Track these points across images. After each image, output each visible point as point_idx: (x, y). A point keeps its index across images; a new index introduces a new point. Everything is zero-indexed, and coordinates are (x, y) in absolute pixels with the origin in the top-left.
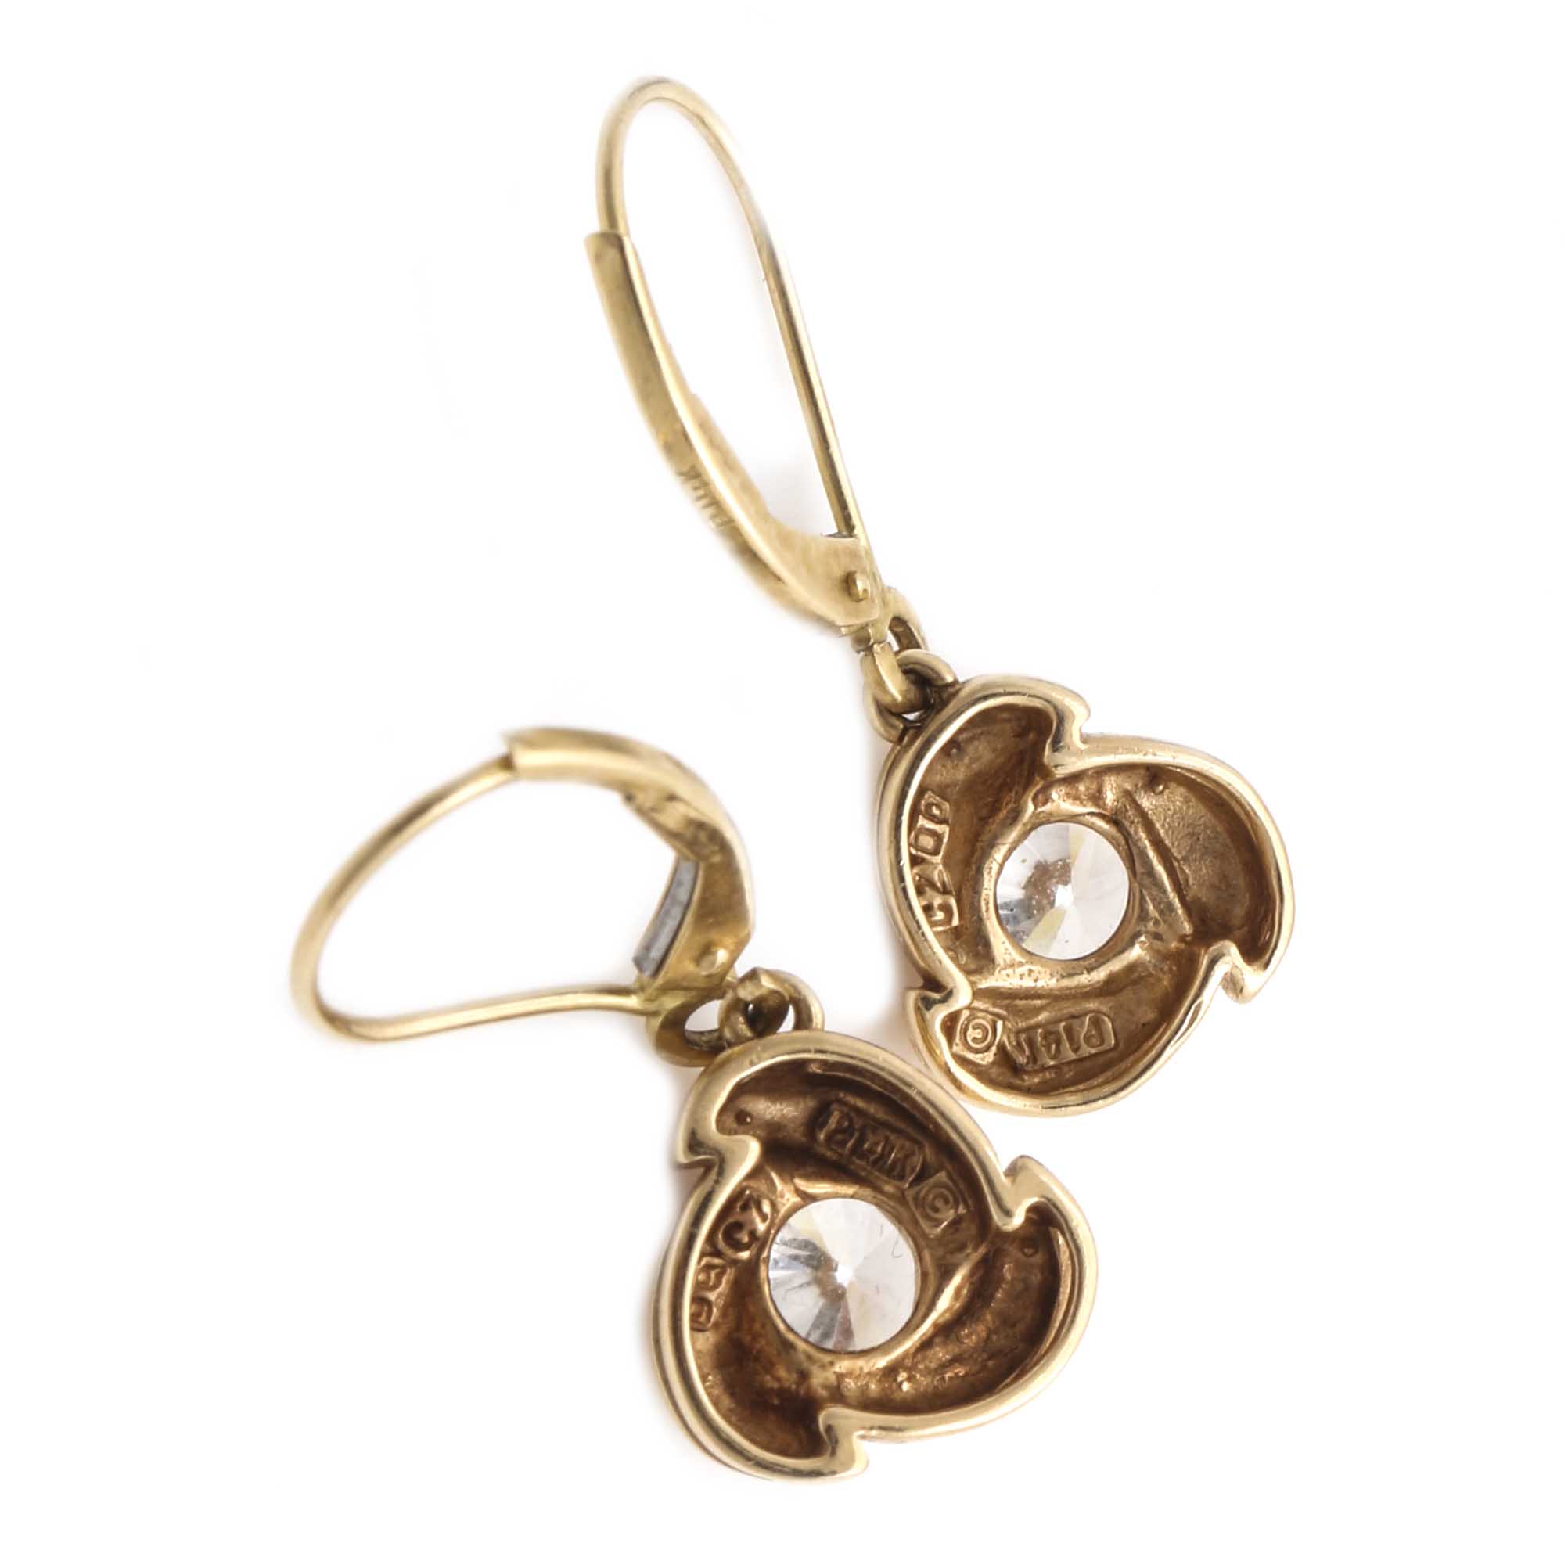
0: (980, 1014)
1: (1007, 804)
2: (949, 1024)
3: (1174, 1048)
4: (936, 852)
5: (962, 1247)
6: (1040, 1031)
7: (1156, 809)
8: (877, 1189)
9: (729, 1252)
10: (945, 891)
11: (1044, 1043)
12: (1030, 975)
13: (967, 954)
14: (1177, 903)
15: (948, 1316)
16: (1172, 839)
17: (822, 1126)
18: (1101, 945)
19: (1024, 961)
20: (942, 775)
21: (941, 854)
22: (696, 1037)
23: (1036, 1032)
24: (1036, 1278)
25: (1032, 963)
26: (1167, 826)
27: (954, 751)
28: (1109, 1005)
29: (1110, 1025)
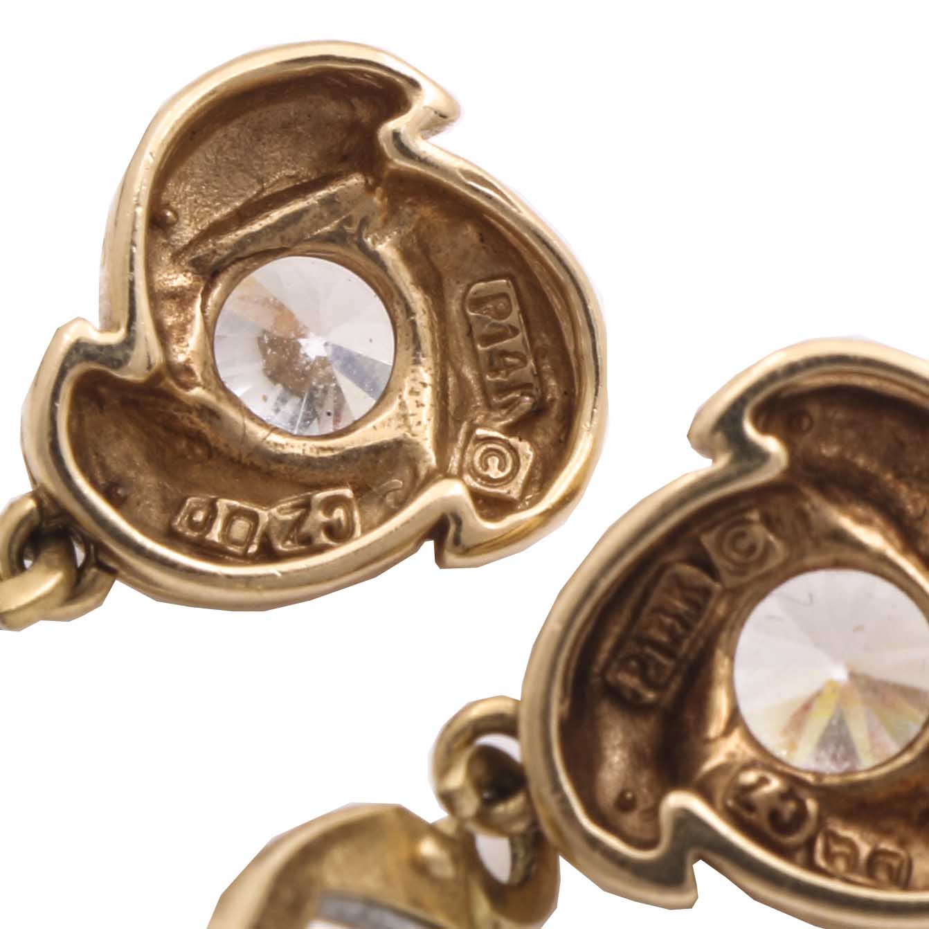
0: (468, 458)
1: (192, 422)
2: (480, 502)
3: (521, 208)
4: (254, 517)
5: (803, 516)
6: (488, 377)
7: (195, 218)
8: (721, 624)
9: (808, 828)
10: (306, 506)
11: (503, 372)
12: (418, 394)
13: (389, 477)
14: (322, 193)
15: (892, 534)
16: (234, 197)
17: (636, 695)
18: (373, 293)
19: (398, 401)
20: (150, 506)
21: (256, 509)
22: (520, 866)
23: (489, 381)
24: (839, 415)
25: (401, 390)
26: (218, 204)
27: (120, 492)
28: (453, 283)
29: (482, 284)
